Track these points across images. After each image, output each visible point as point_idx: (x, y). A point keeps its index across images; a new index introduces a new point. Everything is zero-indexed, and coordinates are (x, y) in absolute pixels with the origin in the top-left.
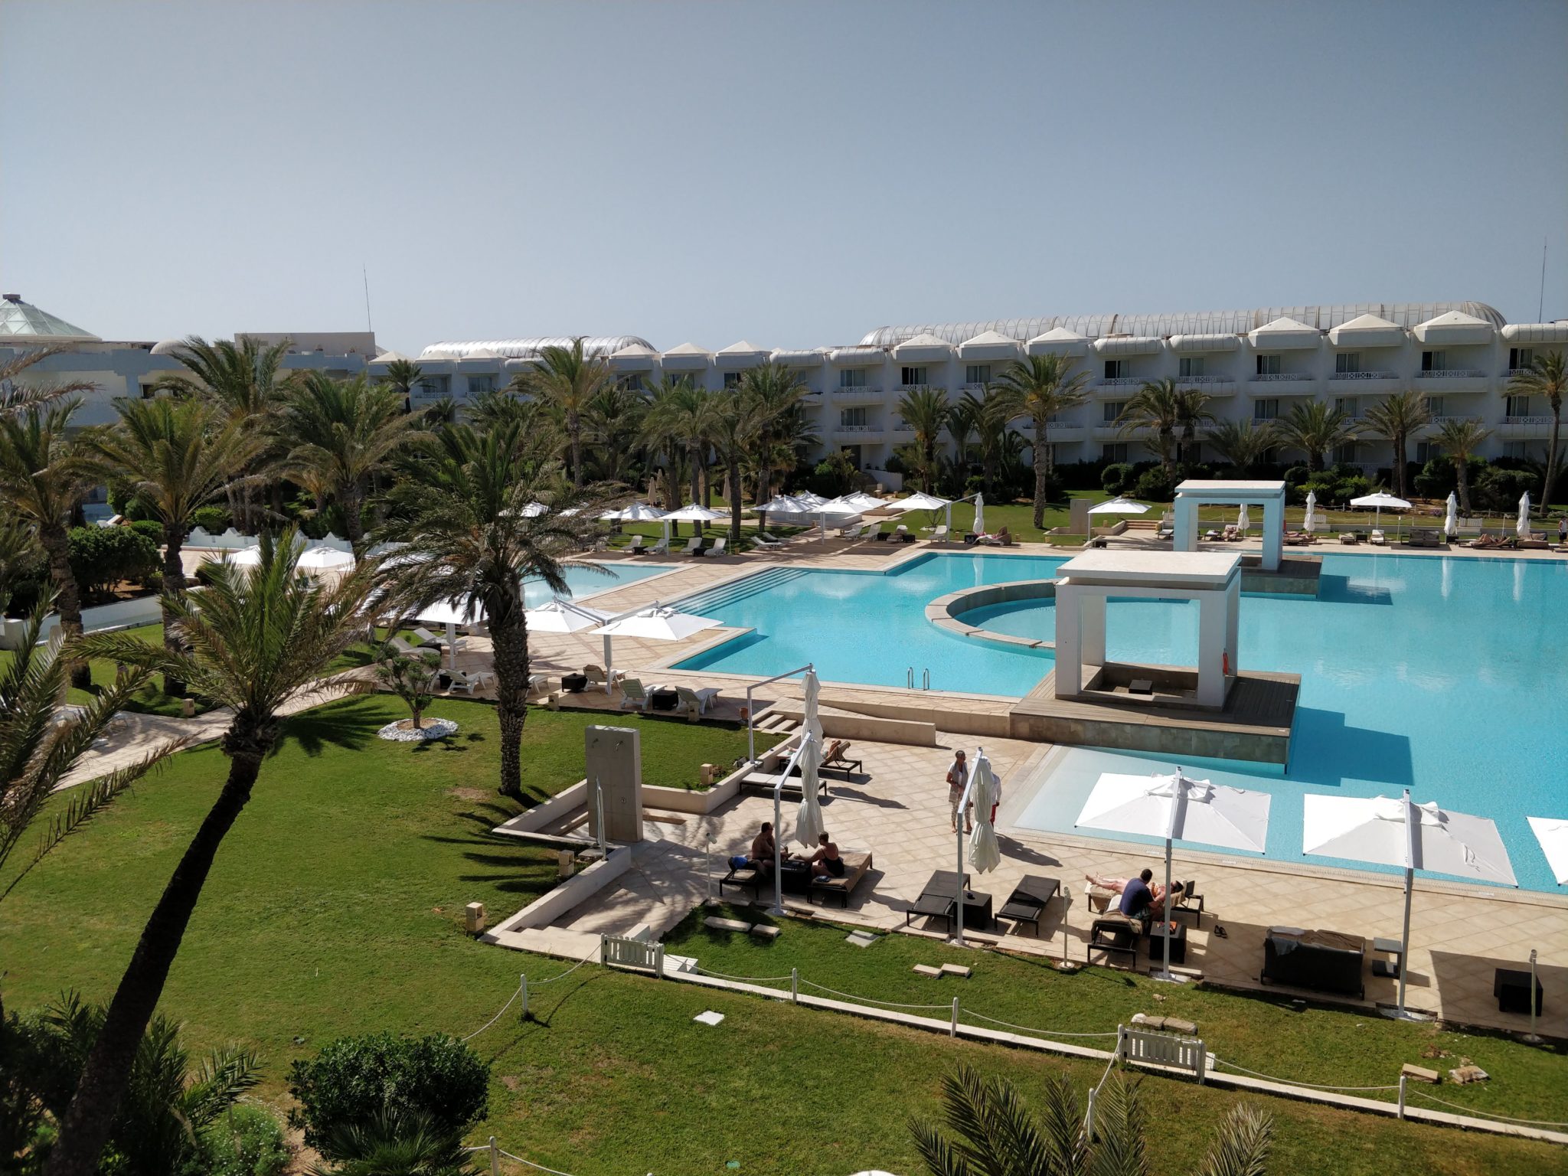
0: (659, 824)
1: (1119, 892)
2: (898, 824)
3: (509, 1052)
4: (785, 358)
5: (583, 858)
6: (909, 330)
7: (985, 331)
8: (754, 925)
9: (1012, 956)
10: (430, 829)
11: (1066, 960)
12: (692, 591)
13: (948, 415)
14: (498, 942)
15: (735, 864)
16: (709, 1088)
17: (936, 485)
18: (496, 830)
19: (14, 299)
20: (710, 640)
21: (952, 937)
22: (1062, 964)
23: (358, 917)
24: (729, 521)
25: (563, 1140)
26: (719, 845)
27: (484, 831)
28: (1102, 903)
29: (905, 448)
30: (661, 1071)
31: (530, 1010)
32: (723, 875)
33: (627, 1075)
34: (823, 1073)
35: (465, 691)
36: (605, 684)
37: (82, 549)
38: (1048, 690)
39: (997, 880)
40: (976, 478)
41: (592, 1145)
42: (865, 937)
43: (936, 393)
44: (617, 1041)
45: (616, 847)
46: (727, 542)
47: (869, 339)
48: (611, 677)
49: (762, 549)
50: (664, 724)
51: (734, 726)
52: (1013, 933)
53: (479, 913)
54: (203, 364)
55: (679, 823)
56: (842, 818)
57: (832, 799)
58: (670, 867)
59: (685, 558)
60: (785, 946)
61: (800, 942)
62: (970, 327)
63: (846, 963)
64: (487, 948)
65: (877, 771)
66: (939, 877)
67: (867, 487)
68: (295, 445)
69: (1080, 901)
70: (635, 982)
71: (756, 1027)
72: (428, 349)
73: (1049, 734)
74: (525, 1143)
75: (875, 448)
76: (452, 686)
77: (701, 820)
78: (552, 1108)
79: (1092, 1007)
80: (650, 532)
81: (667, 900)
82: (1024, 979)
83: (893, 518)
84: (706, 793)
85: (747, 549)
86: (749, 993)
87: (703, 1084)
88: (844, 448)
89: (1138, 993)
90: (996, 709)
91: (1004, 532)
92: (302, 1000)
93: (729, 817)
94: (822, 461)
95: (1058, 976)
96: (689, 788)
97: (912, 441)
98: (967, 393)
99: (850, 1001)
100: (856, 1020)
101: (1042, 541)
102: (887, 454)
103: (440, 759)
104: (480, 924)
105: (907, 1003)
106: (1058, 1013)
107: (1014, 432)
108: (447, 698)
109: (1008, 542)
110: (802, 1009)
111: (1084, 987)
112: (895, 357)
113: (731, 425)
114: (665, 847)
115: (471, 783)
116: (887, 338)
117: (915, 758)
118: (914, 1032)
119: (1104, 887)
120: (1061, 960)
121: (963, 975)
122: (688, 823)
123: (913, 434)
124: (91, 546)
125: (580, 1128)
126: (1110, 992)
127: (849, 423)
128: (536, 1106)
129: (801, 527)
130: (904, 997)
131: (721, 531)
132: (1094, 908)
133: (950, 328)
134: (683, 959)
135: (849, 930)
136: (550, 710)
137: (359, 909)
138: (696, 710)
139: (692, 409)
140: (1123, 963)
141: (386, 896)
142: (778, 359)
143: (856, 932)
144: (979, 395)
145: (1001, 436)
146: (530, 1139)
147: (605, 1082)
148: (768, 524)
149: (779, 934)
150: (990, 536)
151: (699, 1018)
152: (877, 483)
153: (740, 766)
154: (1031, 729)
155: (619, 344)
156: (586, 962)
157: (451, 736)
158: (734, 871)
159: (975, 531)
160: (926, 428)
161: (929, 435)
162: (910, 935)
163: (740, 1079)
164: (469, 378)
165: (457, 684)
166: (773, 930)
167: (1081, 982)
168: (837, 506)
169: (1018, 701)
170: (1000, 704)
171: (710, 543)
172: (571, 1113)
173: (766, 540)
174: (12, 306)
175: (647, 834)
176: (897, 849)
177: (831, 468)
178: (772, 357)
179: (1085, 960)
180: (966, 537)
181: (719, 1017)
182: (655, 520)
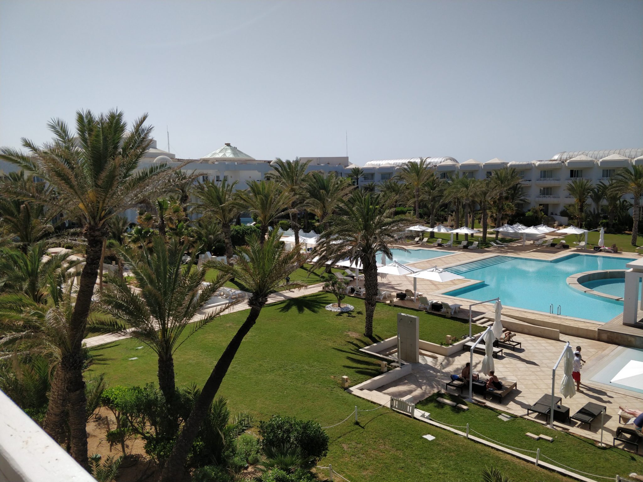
0: (426, 357)
1: (635, 416)
2: (533, 372)
3: (347, 435)
4: (515, 165)
5: (392, 366)
6: (576, 153)
7: (614, 153)
8: (458, 404)
9: (576, 437)
10: (336, 346)
11: (601, 443)
12: (459, 263)
13: (591, 192)
14: (352, 393)
15: (454, 378)
16: (422, 465)
17: (584, 223)
18: (361, 350)
19: (228, 145)
20: (462, 284)
21: (548, 424)
22: (600, 444)
23: (304, 375)
24: (481, 235)
25: (360, 472)
26: (450, 369)
27: (356, 349)
28: (626, 420)
29: (570, 206)
30: (404, 454)
31: (358, 421)
32: (448, 382)
33: (390, 453)
34: (472, 469)
35: (360, 295)
36: (413, 298)
37: (238, 233)
38: (620, 321)
39: (576, 403)
40: (604, 221)
41: (370, 477)
42: (507, 417)
43: (586, 181)
44: (389, 439)
45: (405, 363)
46: (479, 244)
47: (556, 157)
48: (416, 295)
49: (495, 247)
50: (435, 317)
51: (466, 321)
52: (578, 427)
53: (347, 380)
54: (280, 169)
55: (435, 358)
56: (507, 366)
57: (505, 357)
58: (428, 375)
59: (459, 249)
60: (470, 415)
61: (477, 414)
62: (607, 152)
63: (496, 426)
64: (348, 394)
65: (528, 348)
66: (546, 396)
67: (549, 224)
68: (308, 198)
69: (615, 418)
70: (402, 417)
71: (448, 445)
72: (368, 163)
73: (617, 341)
74: (345, 470)
75: (556, 205)
76: (355, 292)
77: (445, 359)
78: (358, 459)
79: (610, 466)
80: (445, 238)
81: (424, 387)
82: (579, 447)
83: (561, 237)
84: (448, 347)
85: (488, 247)
86: (448, 431)
87: (420, 463)
88: (540, 205)
89: (636, 464)
90: (591, 326)
91: (614, 246)
92: (278, 402)
93: (457, 358)
94: (529, 211)
95: (596, 449)
96: (442, 344)
97: (573, 203)
98: (601, 182)
99: (493, 442)
100: (492, 450)
101: (634, 252)
102: (561, 208)
103: (345, 320)
104: (347, 385)
105: (520, 448)
106: (592, 465)
107: (625, 201)
108: (353, 297)
109: (616, 252)
110: (469, 441)
111: (608, 457)
112: (567, 165)
113: (485, 194)
114: (427, 367)
115: (355, 331)
116: (564, 157)
117: (548, 345)
118: (518, 460)
119: (628, 413)
120: (599, 442)
121: (549, 441)
122: (439, 359)
123: (574, 200)
124: (241, 232)
125: (367, 469)
126: (622, 461)
127: (544, 194)
128: (353, 457)
129: (516, 239)
130: (519, 445)
131: (477, 238)
132: (622, 422)
133: (596, 153)
134: (423, 412)
135: (500, 413)
136: (390, 306)
137: (304, 372)
138: (449, 313)
139: (467, 187)
140: (632, 449)
141: (315, 369)
142: (511, 166)
143: (503, 414)
144: (607, 182)
145: (618, 202)
146: (347, 469)
147: (381, 454)
148: (500, 236)
149: (468, 409)
150: (607, 248)
151: (424, 436)
152: (555, 221)
153: (465, 338)
154: (608, 338)
155: (443, 160)
156: (384, 406)
157: (351, 311)
158: (453, 380)
159: (599, 245)
160: (580, 197)
161: (582, 201)
162: (528, 419)
163: (436, 464)
164: (382, 175)
165: (357, 292)
166: (465, 407)
167: (608, 454)
168: (531, 230)
169: (603, 324)
170: (594, 325)
171: (471, 243)
172: (365, 463)
173: (497, 244)
174: (228, 147)
175: (421, 361)
176: (530, 383)
177: (533, 213)
178: (508, 165)
179: (612, 444)
180: (595, 247)
181: (433, 438)
182: (447, 233)
